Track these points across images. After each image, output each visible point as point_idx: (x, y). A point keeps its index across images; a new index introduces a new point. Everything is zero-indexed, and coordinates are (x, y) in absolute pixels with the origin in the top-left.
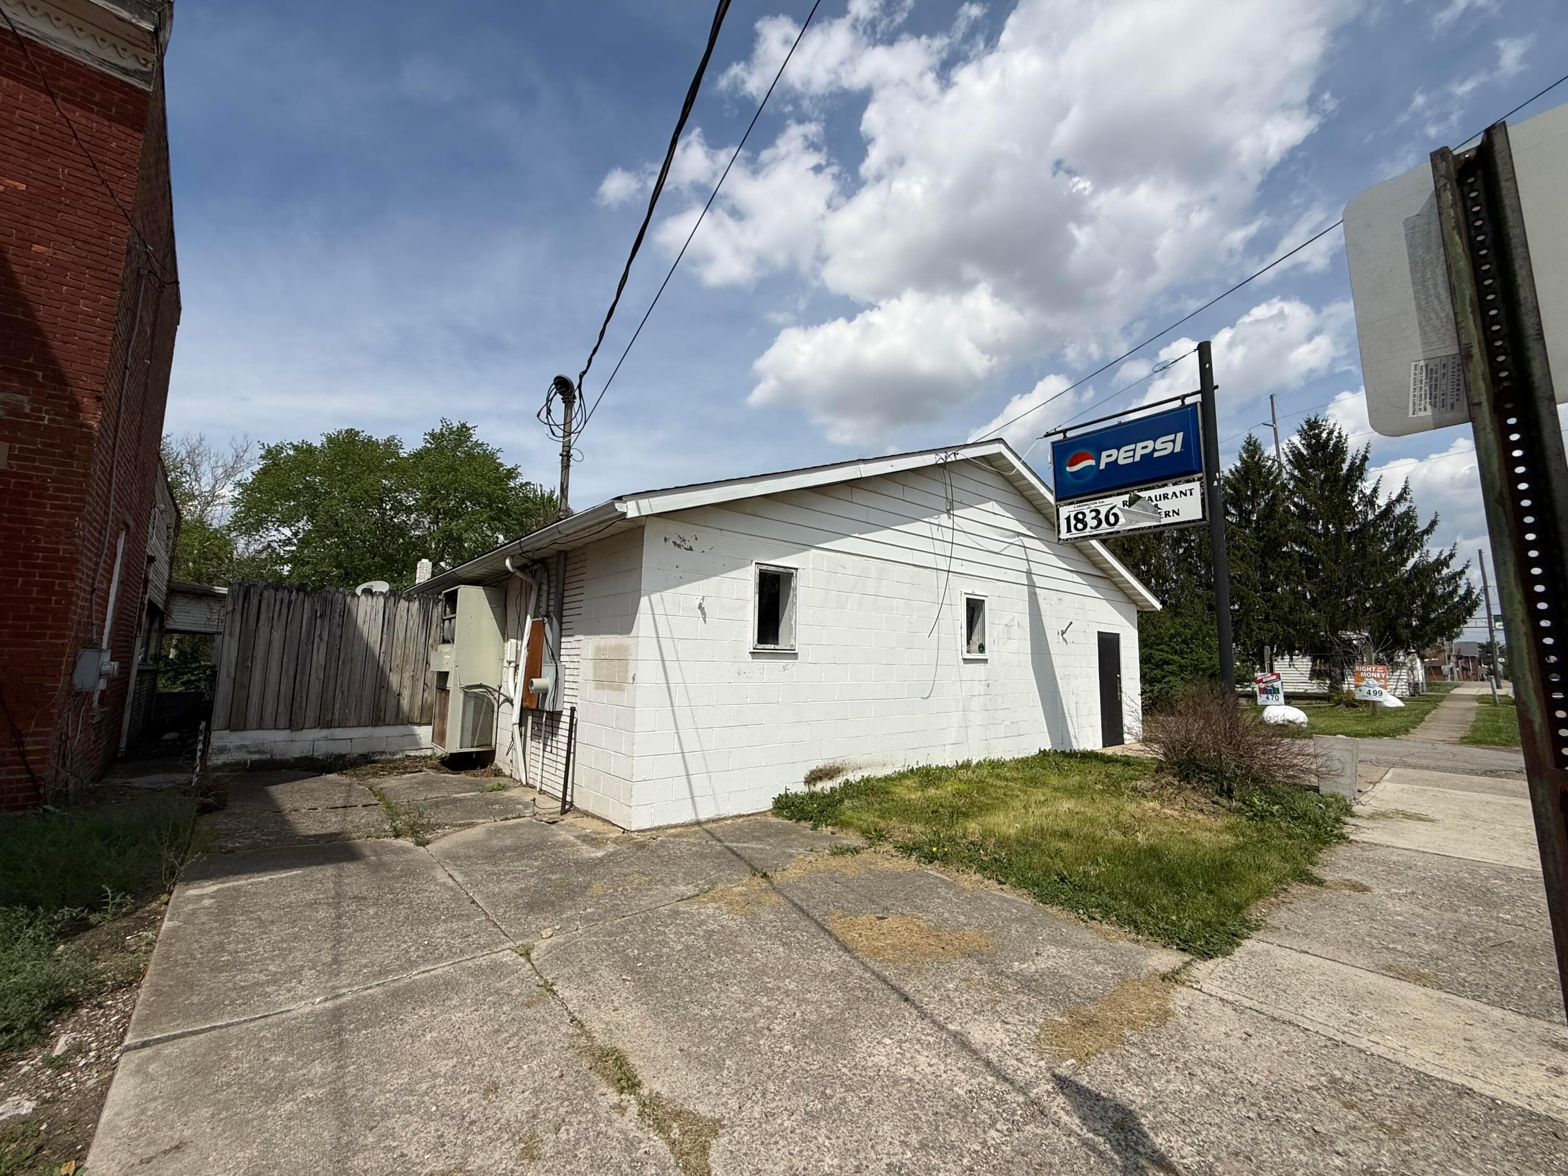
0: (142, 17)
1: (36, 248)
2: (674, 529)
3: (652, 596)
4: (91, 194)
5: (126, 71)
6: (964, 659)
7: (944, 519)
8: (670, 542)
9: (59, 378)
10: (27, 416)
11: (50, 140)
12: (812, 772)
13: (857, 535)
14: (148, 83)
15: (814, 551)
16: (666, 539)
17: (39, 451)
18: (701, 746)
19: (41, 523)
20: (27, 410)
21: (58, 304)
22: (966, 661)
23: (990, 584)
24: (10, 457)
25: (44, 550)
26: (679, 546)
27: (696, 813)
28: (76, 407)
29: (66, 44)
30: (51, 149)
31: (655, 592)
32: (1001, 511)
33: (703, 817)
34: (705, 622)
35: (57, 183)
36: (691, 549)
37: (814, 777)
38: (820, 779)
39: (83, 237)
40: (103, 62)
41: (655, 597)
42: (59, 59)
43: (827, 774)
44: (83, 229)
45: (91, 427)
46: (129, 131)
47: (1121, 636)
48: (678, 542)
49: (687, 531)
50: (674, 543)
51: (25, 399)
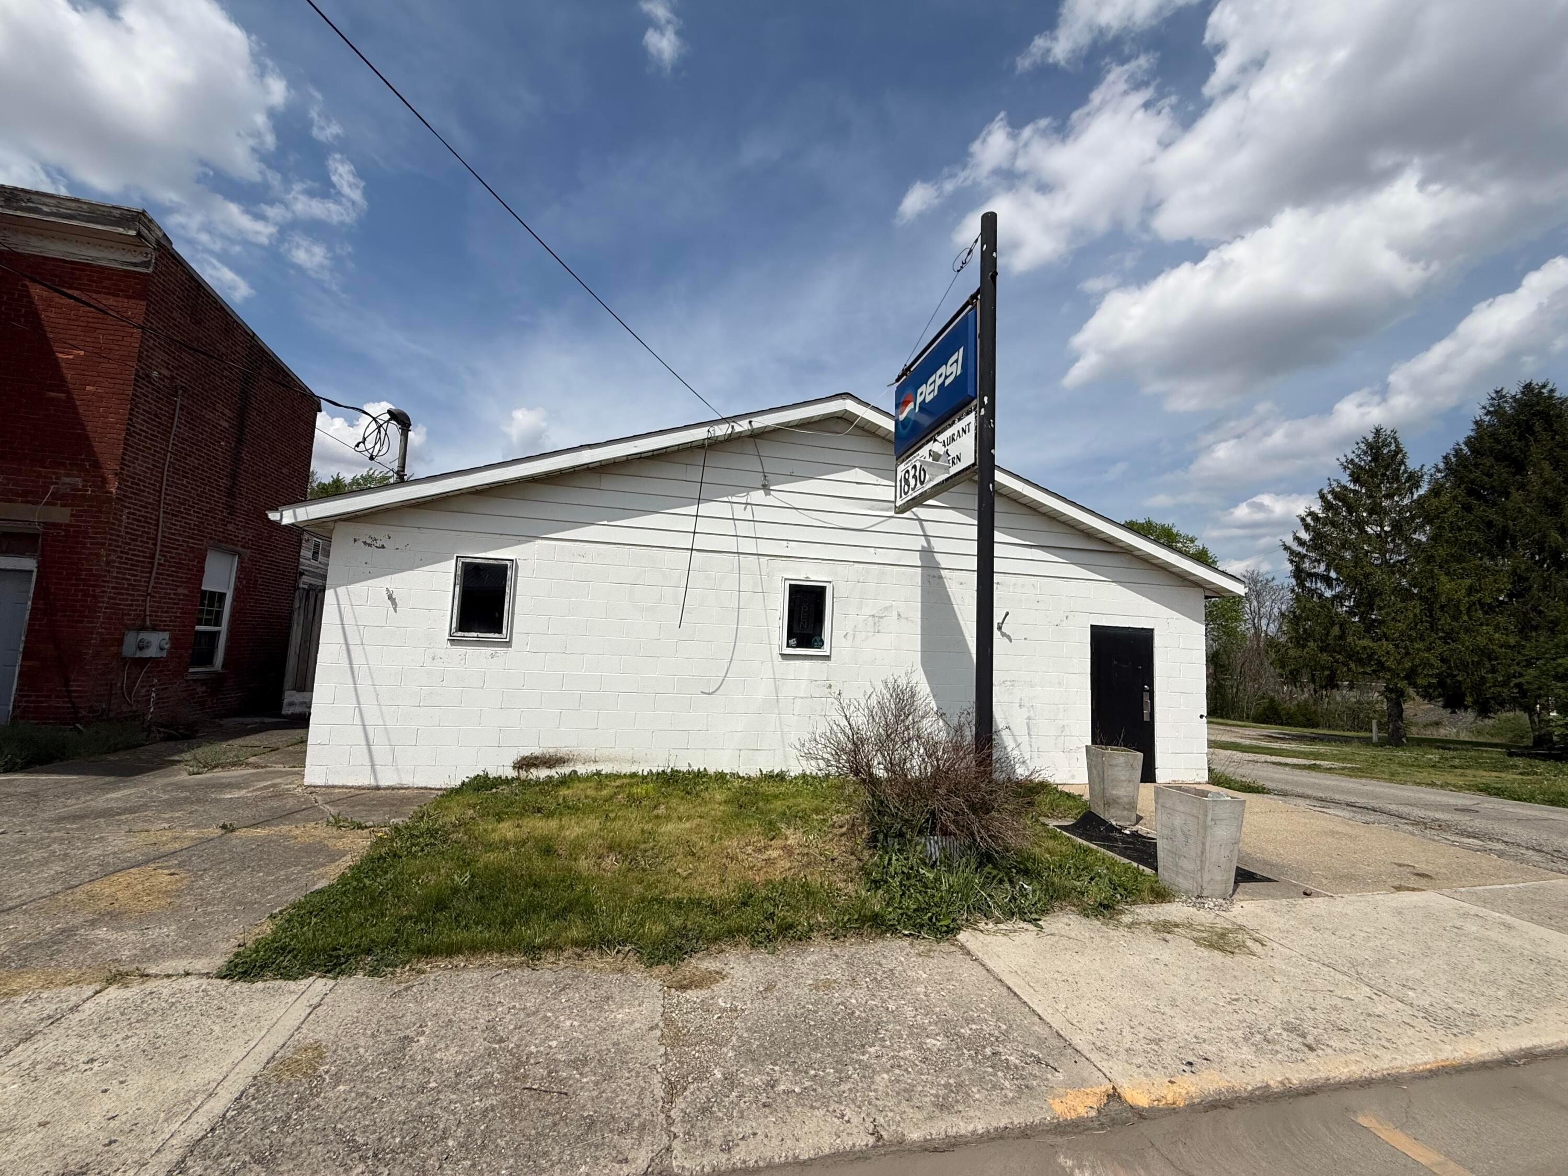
0: (130, 229)
1: (88, 388)
2: (365, 531)
3: (338, 589)
4: (117, 347)
5: (135, 265)
6: (782, 655)
7: (758, 496)
8: (360, 543)
9: (97, 465)
10: (79, 490)
11: (96, 321)
12: (524, 759)
13: (605, 523)
14: (148, 268)
15: (539, 541)
16: (355, 540)
17: (85, 511)
18: (384, 721)
19: (84, 554)
20: (80, 487)
21: (97, 419)
22: (784, 656)
23: (840, 567)
24: (72, 515)
25: (86, 570)
26: (370, 545)
27: (376, 778)
28: (104, 480)
29: (105, 259)
30: (96, 325)
31: (340, 585)
32: (872, 479)
33: (383, 783)
34: (396, 611)
35: (98, 345)
36: (383, 547)
37: (526, 763)
38: (536, 766)
39: (112, 375)
40: (124, 263)
41: (341, 590)
42: (103, 269)
43: (545, 763)
44: (112, 371)
45: (111, 493)
46: (137, 302)
47: (1155, 632)
48: (369, 541)
49: (379, 532)
50: (365, 543)
51: (79, 480)
